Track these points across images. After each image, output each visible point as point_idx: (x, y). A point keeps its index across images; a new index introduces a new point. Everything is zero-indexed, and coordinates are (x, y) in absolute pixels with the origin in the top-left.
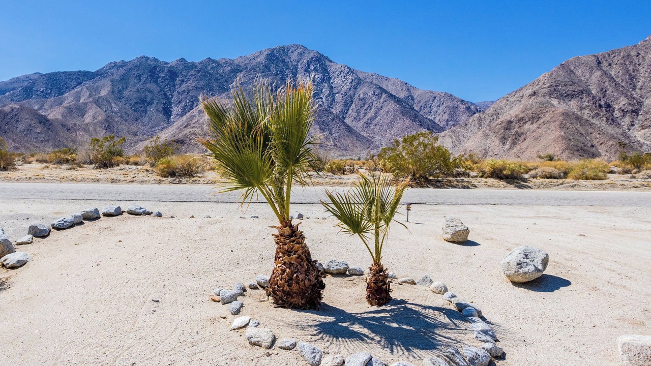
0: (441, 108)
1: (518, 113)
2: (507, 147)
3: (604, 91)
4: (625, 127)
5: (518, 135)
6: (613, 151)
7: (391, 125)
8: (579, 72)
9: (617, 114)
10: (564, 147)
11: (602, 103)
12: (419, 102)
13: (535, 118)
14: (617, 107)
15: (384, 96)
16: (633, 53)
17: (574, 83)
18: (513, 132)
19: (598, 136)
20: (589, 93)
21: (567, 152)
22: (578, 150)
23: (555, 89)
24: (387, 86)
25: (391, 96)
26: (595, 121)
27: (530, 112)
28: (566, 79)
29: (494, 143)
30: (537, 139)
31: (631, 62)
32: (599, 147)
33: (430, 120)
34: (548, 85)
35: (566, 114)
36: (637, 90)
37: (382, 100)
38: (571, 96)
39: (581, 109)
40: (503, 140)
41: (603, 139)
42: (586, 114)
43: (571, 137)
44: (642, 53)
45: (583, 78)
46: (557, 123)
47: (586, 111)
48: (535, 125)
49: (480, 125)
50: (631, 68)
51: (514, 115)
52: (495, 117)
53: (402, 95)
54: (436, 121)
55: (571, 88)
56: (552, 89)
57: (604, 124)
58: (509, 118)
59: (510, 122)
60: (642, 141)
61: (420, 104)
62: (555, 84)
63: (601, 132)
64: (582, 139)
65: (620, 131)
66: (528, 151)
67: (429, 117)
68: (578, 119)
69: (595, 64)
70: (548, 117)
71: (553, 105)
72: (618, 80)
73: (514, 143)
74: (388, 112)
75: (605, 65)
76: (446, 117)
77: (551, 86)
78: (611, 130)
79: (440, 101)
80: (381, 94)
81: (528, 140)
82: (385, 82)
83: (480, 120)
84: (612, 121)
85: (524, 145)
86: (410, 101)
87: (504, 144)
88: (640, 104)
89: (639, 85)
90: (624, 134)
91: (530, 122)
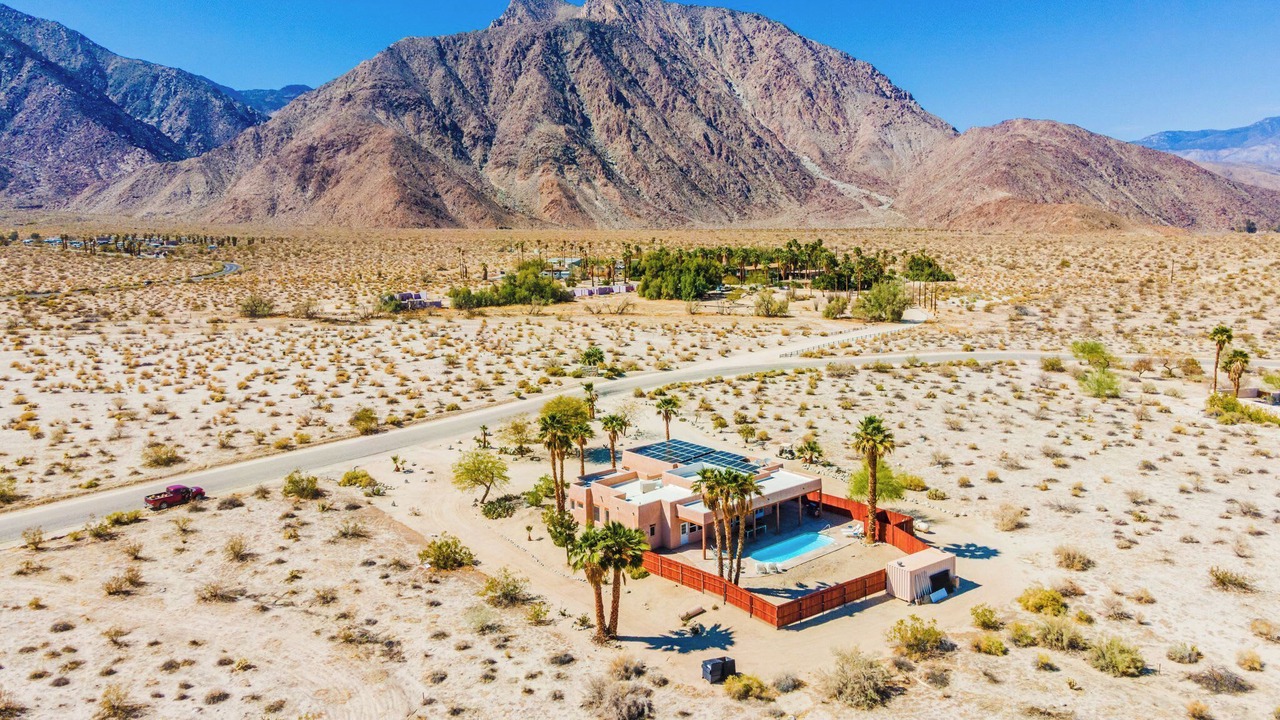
0: (173, 103)
1: (324, 131)
2: (310, 194)
3: (448, 102)
4: (476, 163)
5: (327, 174)
6: (462, 201)
7: (57, 133)
8: (414, 65)
9: (467, 141)
10: (397, 198)
11: (447, 122)
12: (120, 84)
13: (352, 143)
14: (466, 130)
15: (29, 64)
16: (484, 44)
17: (407, 86)
18: (318, 167)
19: (442, 179)
20: (430, 105)
21: (402, 206)
22: (416, 204)
23: (380, 92)
24: (32, 36)
25: (47, 66)
26: (438, 153)
27: (344, 131)
28: (396, 77)
29: (286, 187)
30: (357, 182)
31: (482, 58)
32: (444, 197)
33: (152, 129)
34: (370, 83)
35: (398, 141)
36: (490, 104)
37: (24, 73)
38: (404, 107)
39: (419, 131)
40: (303, 181)
41: (450, 183)
42: (426, 140)
43: (406, 181)
44: (495, 44)
45: (420, 77)
46: (386, 155)
47: (426, 135)
48: (353, 157)
49: (260, 151)
50: (482, 68)
51: (317, 136)
52: (285, 136)
53: (77, 62)
54: (164, 129)
55: (404, 93)
56: (377, 91)
57: (450, 156)
58: (309, 142)
59: (312, 149)
60: (496, 186)
61: (123, 90)
62: (379, 83)
63: (448, 172)
64: (422, 184)
65: (471, 169)
66: (345, 201)
67: (146, 120)
68: (416, 148)
69: (435, 55)
70: (371, 144)
71: (379, 122)
72: (467, 85)
73: (321, 188)
74: (44, 106)
75: (450, 56)
76: (183, 121)
77: (374, 86)
78: (459, 168)
79: (167, 86)
80: (22, 58)
81: (343, 183)
82: (27, 29)
83: (257, 139)
84: (461, 154)
85: (337, 191)
86: (97, 79)
87: (304, 189)
88: (493, 127)
89: (492, 96)
90: (476, 175)
91: (344, 151)
